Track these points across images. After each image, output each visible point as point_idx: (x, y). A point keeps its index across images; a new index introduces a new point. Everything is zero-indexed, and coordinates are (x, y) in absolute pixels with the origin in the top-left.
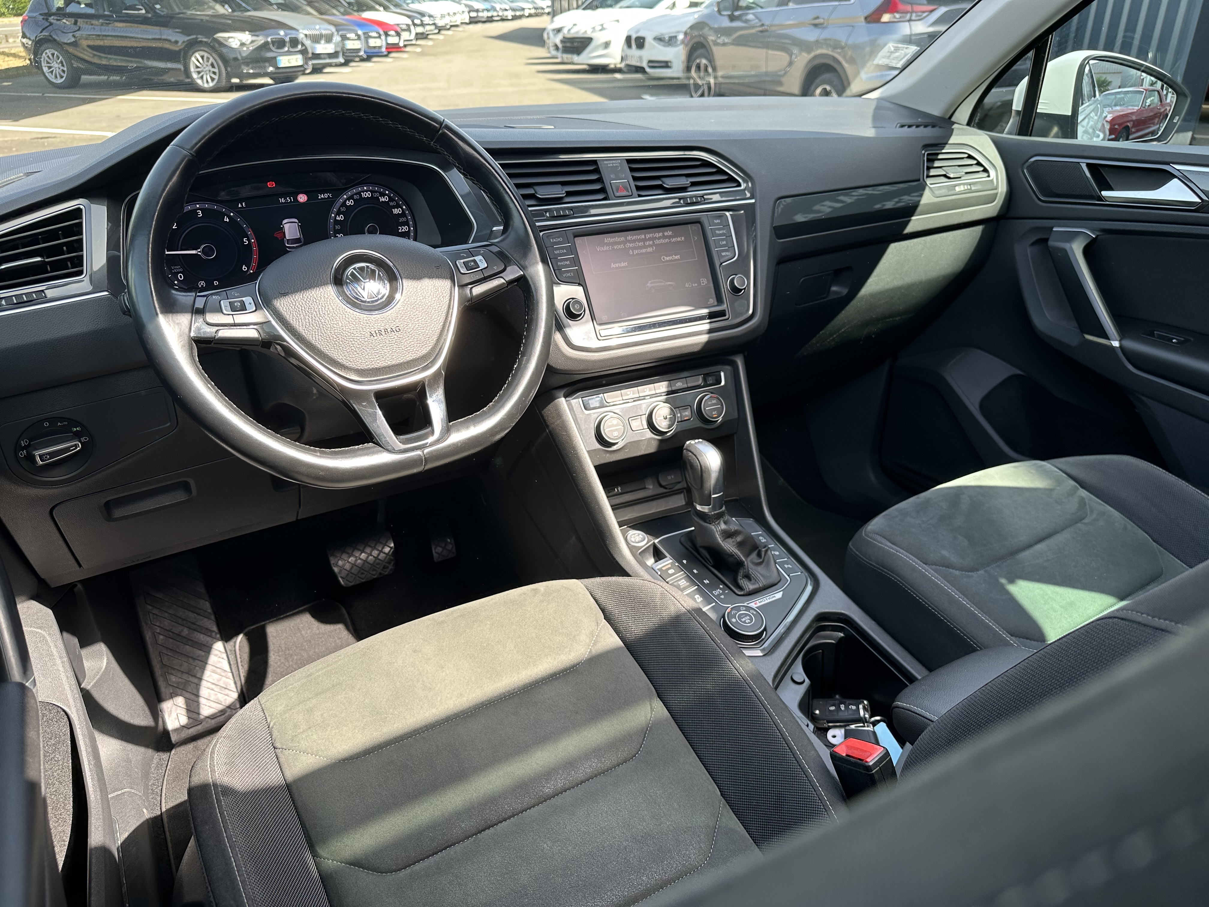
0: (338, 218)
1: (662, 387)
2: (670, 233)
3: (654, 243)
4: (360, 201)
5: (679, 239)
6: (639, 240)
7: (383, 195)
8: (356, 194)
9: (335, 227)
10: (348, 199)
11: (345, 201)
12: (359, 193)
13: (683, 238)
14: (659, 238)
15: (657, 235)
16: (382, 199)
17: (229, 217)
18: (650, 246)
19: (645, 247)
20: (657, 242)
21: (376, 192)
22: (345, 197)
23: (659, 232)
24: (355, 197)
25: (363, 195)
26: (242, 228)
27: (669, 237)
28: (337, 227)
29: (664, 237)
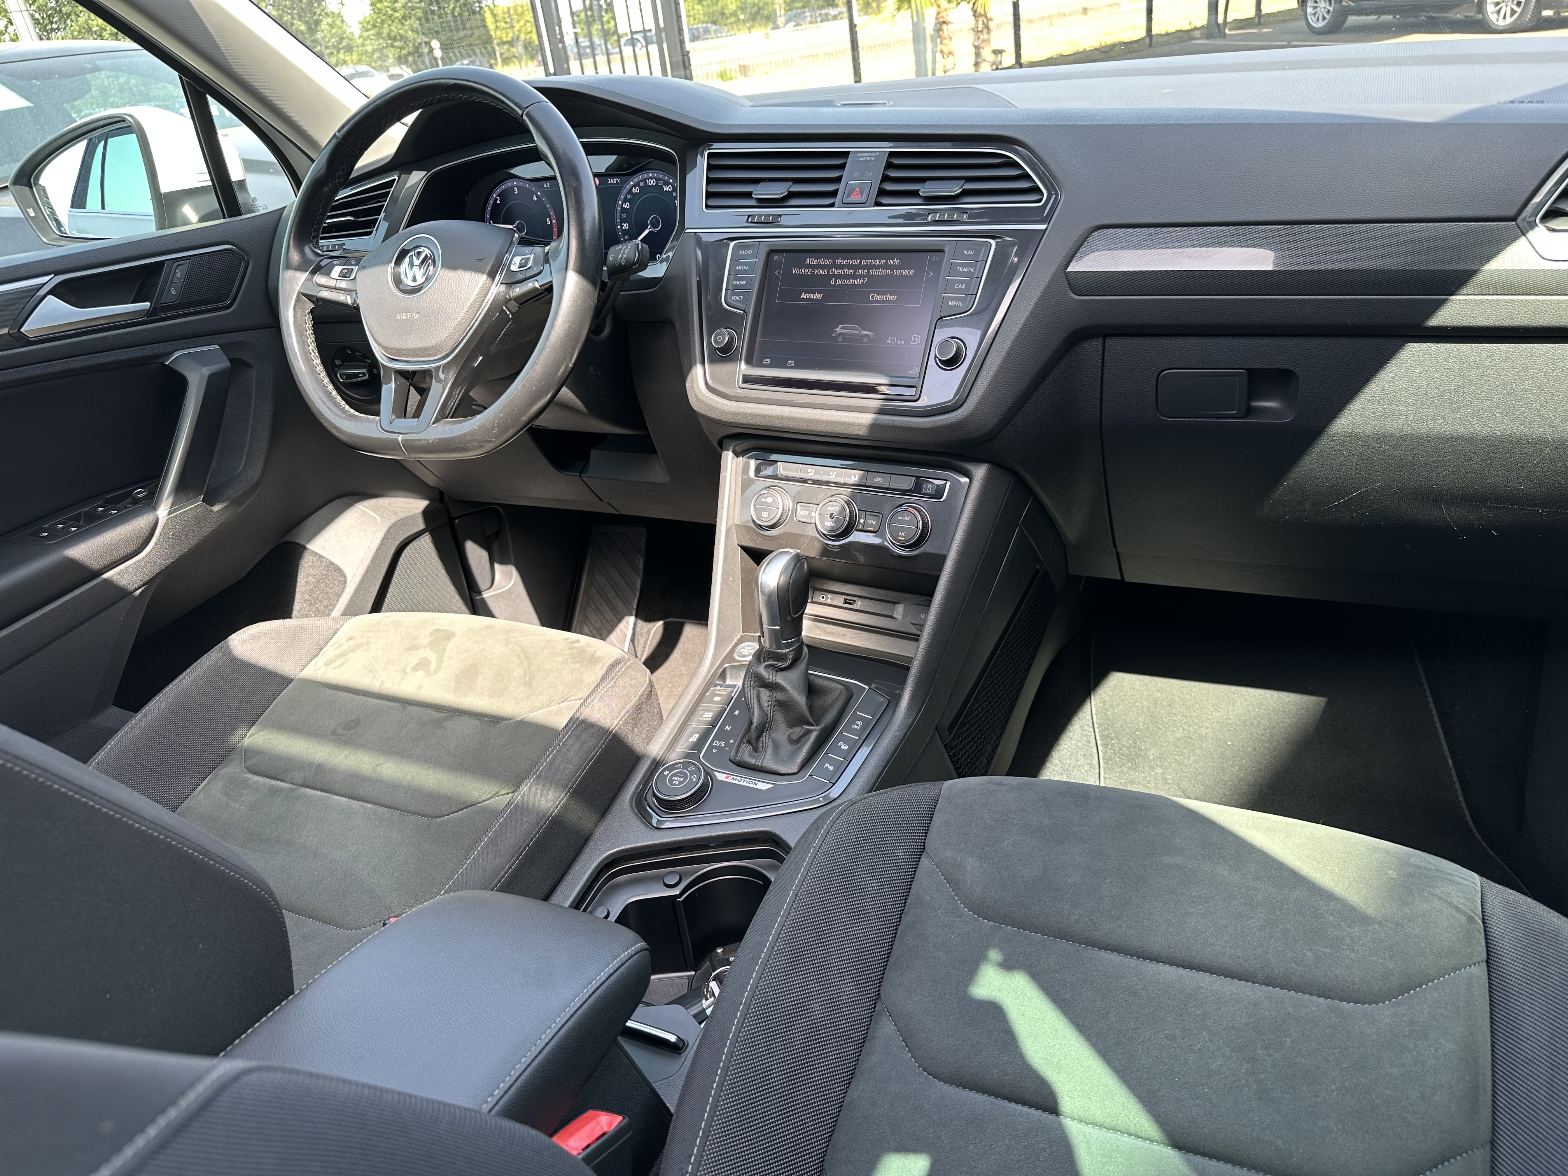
0: (625, 206)
1: (853, 476)
2: (897, 262)
3: (868, 272)
4: (645, 189)
5: (905, 272)
6: (849, 267)
7: (667, 183)
8: (641, 181)
9: (621, 216)
10: (635, 186)
11: (632, 188)
12: (644, 180)
13: (912, 271)
14: (878, 267)
15: (877, 262)
16: (666, 189)
17: (537, 196)
18: (861, 276)
19: (854, 276)
20: (873, 272)
21: (660, 180)
22: (632, 183)
23: (880, 259)
24: (641, 184)
25: (648, 183)
26: (546, 207)
27: (892, 267)
28: (624, 216)
29: (886, 267)
